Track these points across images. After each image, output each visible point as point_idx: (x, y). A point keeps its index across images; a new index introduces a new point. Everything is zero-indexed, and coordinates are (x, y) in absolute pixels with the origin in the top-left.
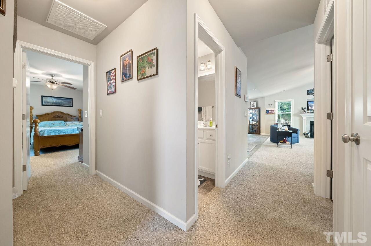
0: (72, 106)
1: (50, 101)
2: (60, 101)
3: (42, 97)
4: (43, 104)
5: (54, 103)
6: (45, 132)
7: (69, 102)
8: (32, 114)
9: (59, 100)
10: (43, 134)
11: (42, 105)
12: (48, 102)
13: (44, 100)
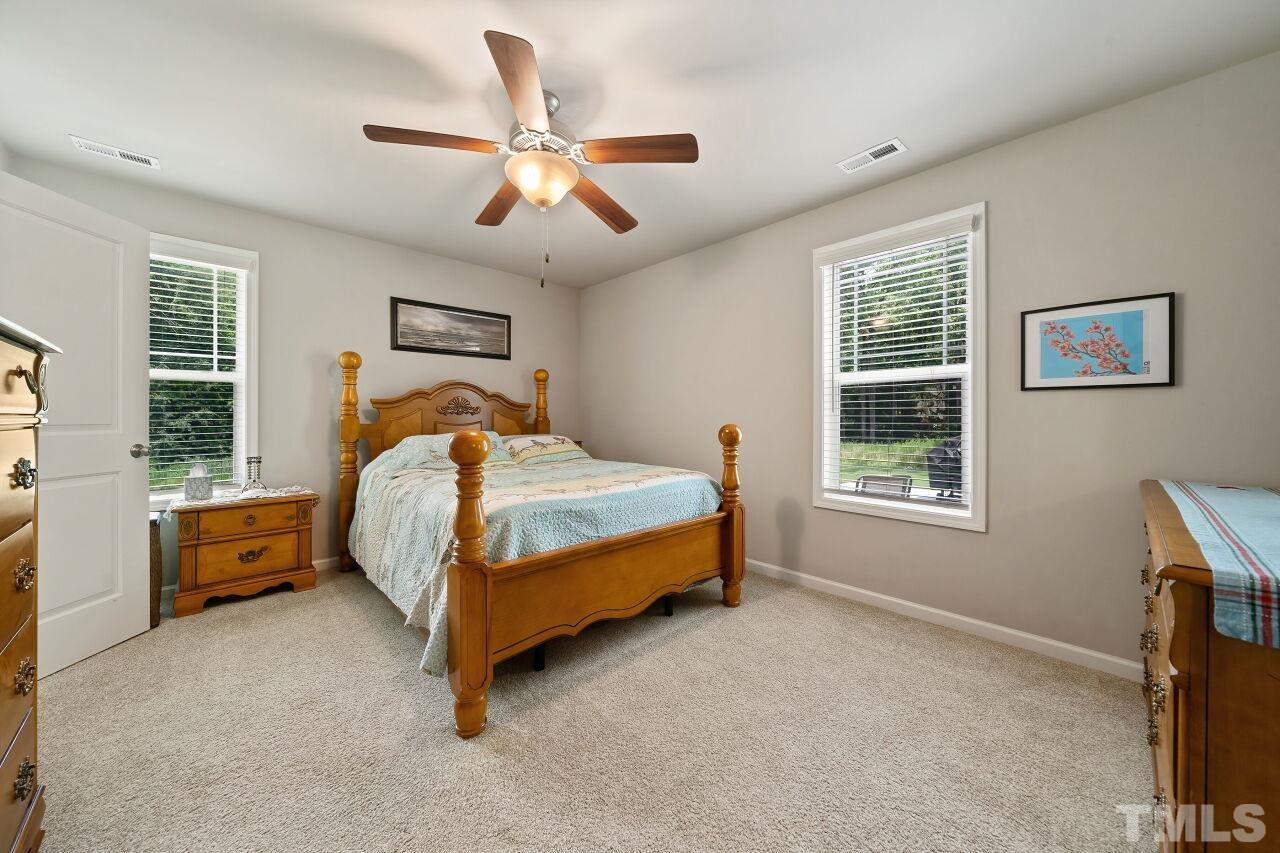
0: (507, 357)
1: (424, 328)
2: (463, 328)
3: (395, 302)
4: (399, 343)
5: (440, 335)
6: (506, 527)
7: (499, 333)
8: (355, 393)
9: (460, 325)
10: (501, 543)
11: (396, 347)
12: (418, 333)
13: (402, 319)
